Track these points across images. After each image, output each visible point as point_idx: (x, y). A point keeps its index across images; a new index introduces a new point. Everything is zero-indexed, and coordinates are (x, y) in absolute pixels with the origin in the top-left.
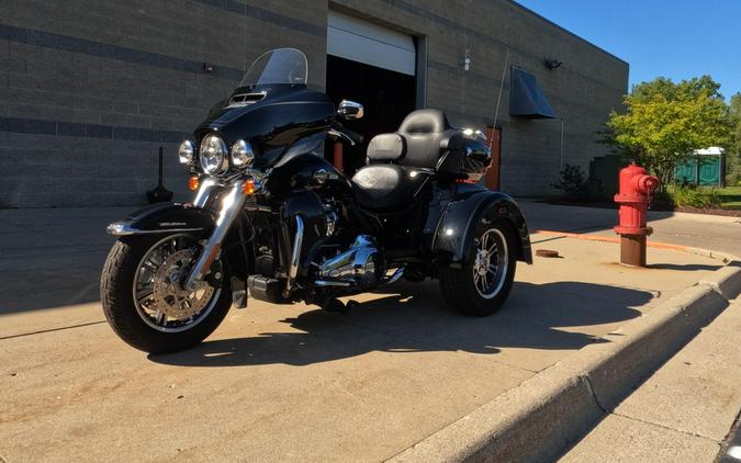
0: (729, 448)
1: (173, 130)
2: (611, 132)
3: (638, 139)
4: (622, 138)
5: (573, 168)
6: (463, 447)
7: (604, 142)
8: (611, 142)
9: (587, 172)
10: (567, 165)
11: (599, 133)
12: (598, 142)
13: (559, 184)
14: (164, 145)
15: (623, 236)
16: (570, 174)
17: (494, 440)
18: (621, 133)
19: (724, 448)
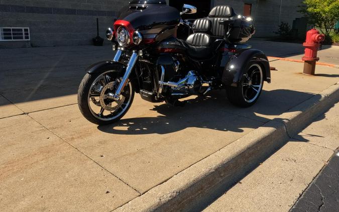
0: (337, 153)
1: (102, 10)
2: (305, 6)
3: (318, 10)
4: (310, 10)
5: (285, 24)
6: (238, 151)
7: (301, 11)
8: (305, 11)
9: (292, 26)
10: (282, 22)
11: (299, 6)
12: (298, 11)
13: (277, 32)
14: (99, 17)
15: (305, 61)
16: (283, 27)
17: (249, 148)
18: (310, 7)
19: (335, 152)
